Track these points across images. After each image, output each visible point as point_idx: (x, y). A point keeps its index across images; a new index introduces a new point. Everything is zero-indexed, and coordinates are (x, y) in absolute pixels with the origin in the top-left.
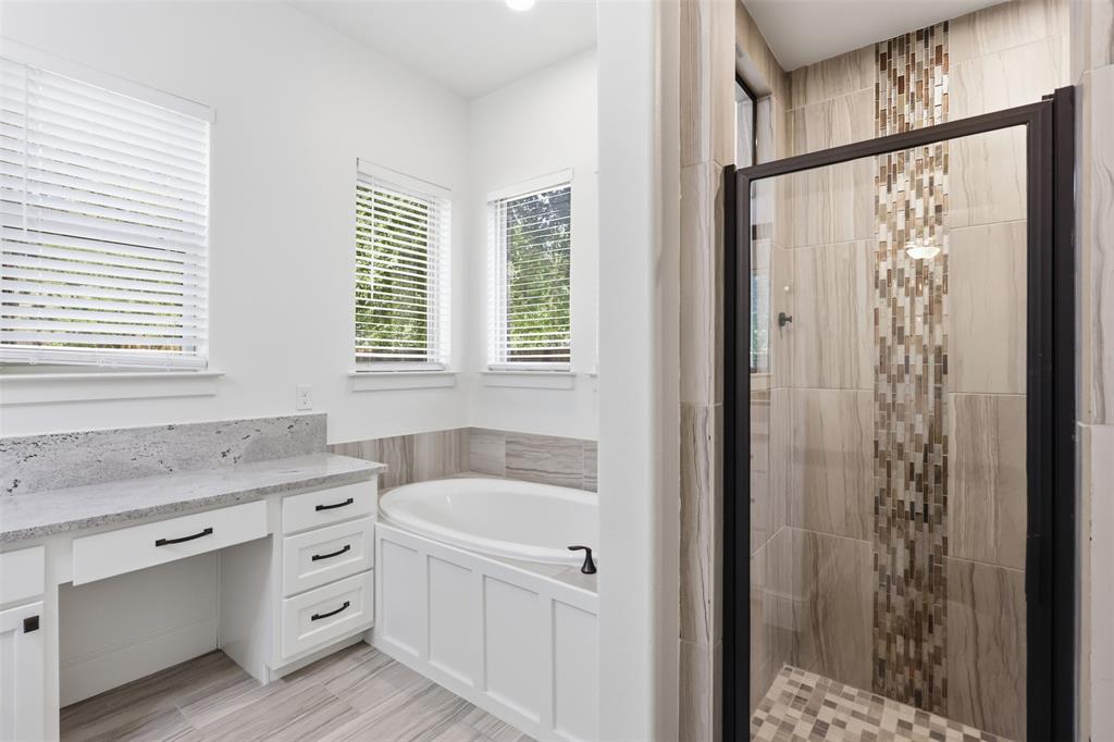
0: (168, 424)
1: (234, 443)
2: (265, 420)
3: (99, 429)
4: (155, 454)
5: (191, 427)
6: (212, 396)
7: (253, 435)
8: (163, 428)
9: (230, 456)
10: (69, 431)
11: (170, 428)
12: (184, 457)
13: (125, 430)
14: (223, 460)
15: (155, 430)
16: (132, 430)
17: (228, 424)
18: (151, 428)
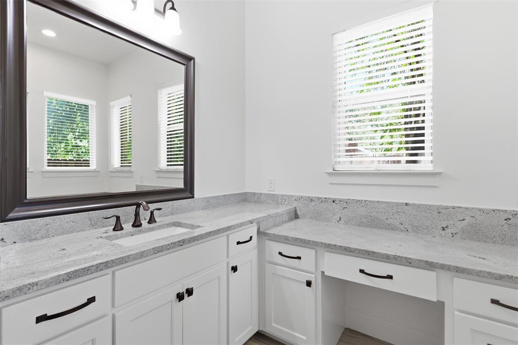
0: (406, 202)
1: (452, 223)
2: (480, 210)
3: (371, 199)
4: (398, 218)
5: (419, 206)
6: (436, 187)
7: (468, 219)
8: (402, 204)
9: (449, 231)
10: (359, 199)
11: (407, 204)
12: (416, 225)
13: (382, 202)
14: (443, 233)
15: (398, 204)
16: (386, 202)
17: (447, 208)
18: (396, 203)
